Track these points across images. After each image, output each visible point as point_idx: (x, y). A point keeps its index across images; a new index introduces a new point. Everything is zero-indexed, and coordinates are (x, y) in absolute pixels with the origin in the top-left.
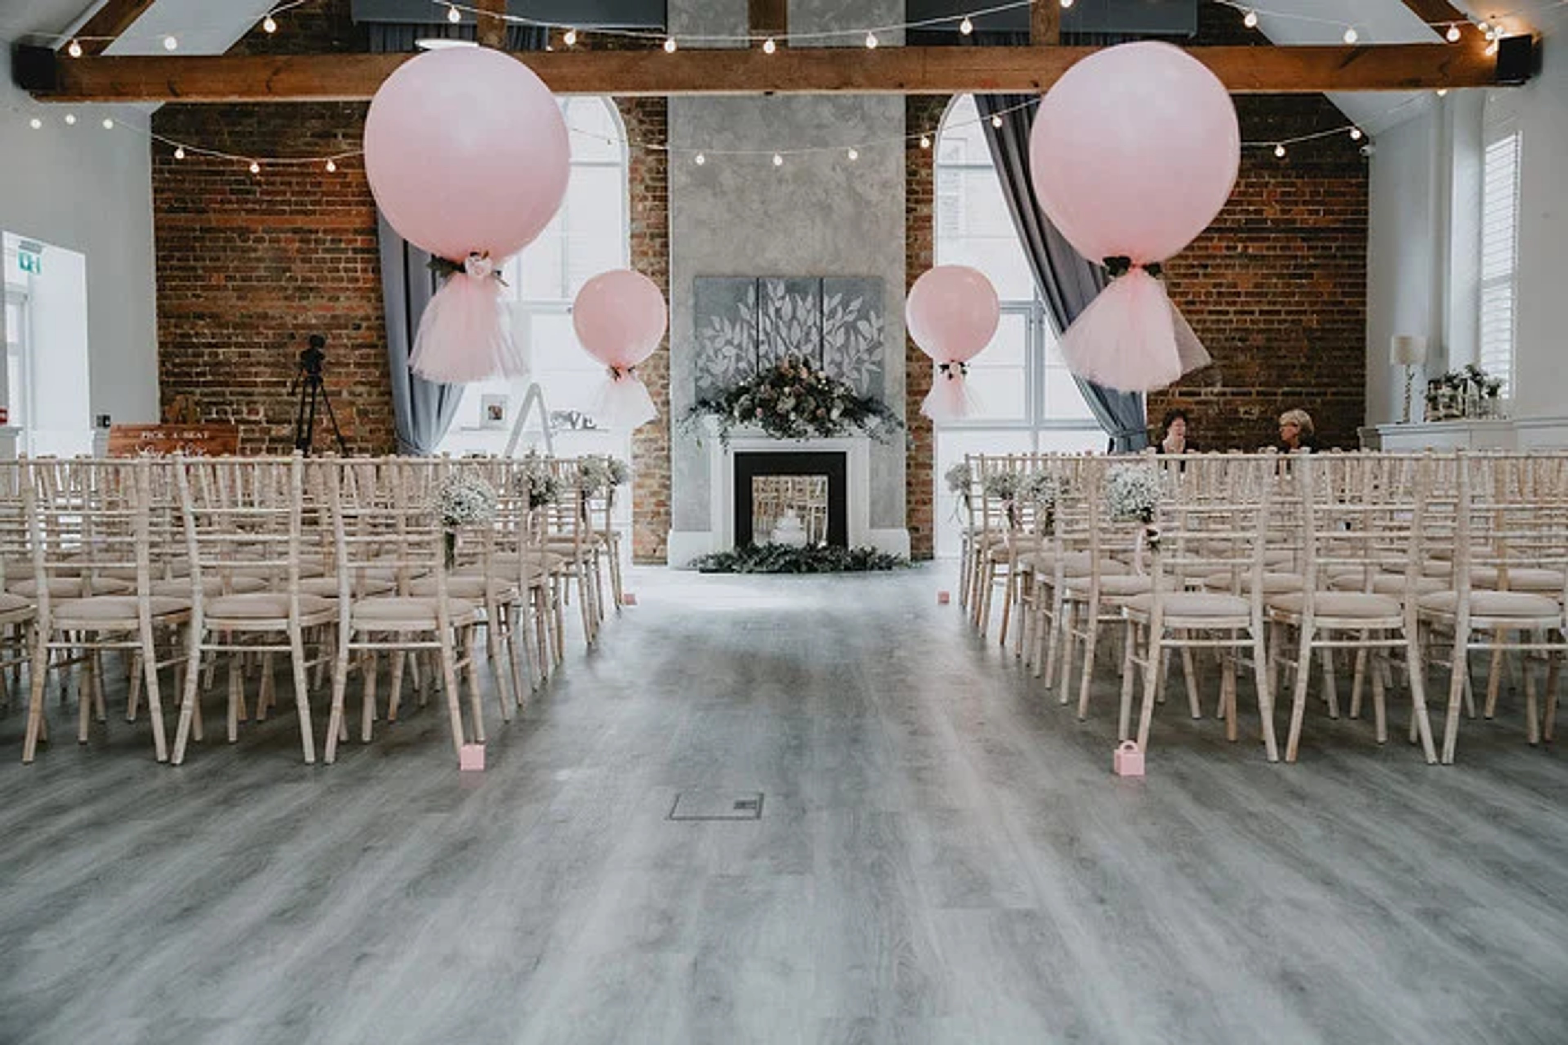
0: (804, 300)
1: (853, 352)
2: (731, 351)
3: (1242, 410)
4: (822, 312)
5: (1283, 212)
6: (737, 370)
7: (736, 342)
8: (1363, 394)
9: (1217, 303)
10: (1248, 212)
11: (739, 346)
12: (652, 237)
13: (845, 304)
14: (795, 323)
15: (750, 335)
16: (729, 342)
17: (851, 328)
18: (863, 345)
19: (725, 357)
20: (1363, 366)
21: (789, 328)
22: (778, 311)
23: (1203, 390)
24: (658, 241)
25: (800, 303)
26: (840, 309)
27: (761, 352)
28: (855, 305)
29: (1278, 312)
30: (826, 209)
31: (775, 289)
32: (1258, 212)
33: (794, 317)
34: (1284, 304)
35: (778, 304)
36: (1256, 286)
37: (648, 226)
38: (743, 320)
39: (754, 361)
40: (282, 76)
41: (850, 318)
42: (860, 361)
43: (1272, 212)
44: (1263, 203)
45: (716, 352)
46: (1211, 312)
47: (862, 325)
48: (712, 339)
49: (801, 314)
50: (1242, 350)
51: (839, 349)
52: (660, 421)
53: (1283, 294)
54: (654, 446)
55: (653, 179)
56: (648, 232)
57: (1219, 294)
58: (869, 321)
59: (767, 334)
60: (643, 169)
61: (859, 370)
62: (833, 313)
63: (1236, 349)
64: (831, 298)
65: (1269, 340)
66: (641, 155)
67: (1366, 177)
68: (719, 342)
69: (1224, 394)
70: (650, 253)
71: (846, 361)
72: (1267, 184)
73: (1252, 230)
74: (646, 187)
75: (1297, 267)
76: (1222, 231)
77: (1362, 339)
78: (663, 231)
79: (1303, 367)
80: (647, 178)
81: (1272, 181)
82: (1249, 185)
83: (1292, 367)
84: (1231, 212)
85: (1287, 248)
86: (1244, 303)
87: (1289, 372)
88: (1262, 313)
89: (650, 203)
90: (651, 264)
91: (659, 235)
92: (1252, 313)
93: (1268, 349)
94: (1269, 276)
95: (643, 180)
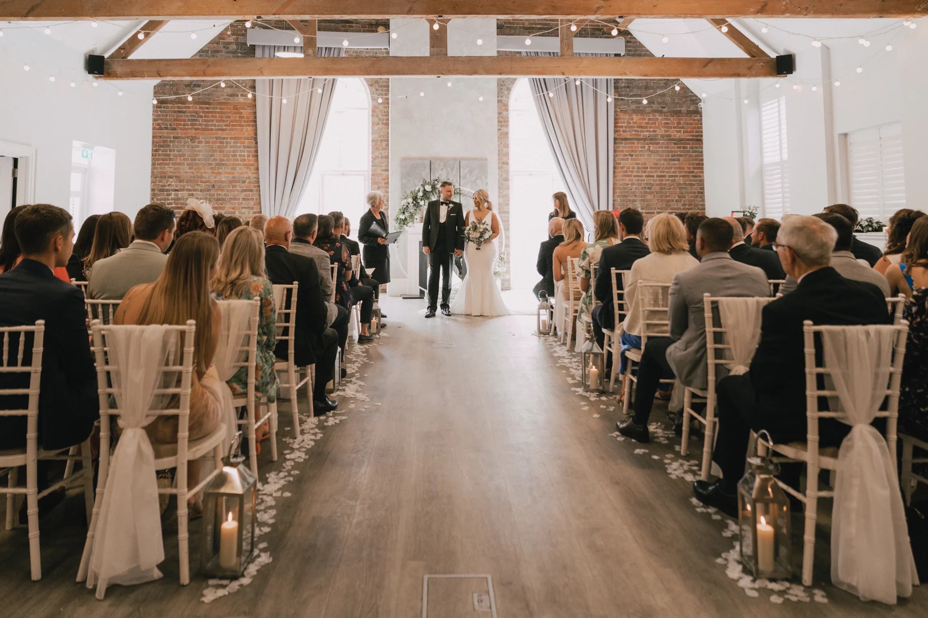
0: (452, 170)
4: (460, 176)
5: (666, 131)
10: (649, 131)
12: (381, 141)
13: (471, 172)
17: (473, 183)
22: (440, 175)
24: (384, 144)
25: (450, 172)
26: (468, 174)
28: (475, 173)
29: (665, 176)
30: (461, 129)
31: (439, 165)
32: (654, 131)
34: (668, 172)
35: (440, 172)
36: (655, 164)
37: (380, 136)
40: (212, 68)
41: (473, 179)
43: (661, 132)
44: (656, 128)
47: (478, 182)
53: (667, 168)
55: (382, 115)
56: (380, 139)
57: (638, 168)
58: (482, 180)
60: (378, 111)
62: (465, 176)
64: (464, 169)
65: (661, 189)
67: (701, 116)
70: (380, 148)
72: (658, 119)
73: (652, 140)
74: (379, 119)
75: (672, 156)
76: (639, 140)
77: (703, 188)
78: (386, 139)
79: (677, 201)
80: (380, 115)
81: (660, 118)
82: (649, 119)
83: (673, 201)
84: (642, 131)
85: (668, 147)
86: (650, 172)
87: (670, 203)
88: (658, 176)
89: (381, 126)
90: (381, 154)
91: (384, 140)
92: (653, 176)
93: (661, 192)
94: (660, 160)
95: (377, 116)
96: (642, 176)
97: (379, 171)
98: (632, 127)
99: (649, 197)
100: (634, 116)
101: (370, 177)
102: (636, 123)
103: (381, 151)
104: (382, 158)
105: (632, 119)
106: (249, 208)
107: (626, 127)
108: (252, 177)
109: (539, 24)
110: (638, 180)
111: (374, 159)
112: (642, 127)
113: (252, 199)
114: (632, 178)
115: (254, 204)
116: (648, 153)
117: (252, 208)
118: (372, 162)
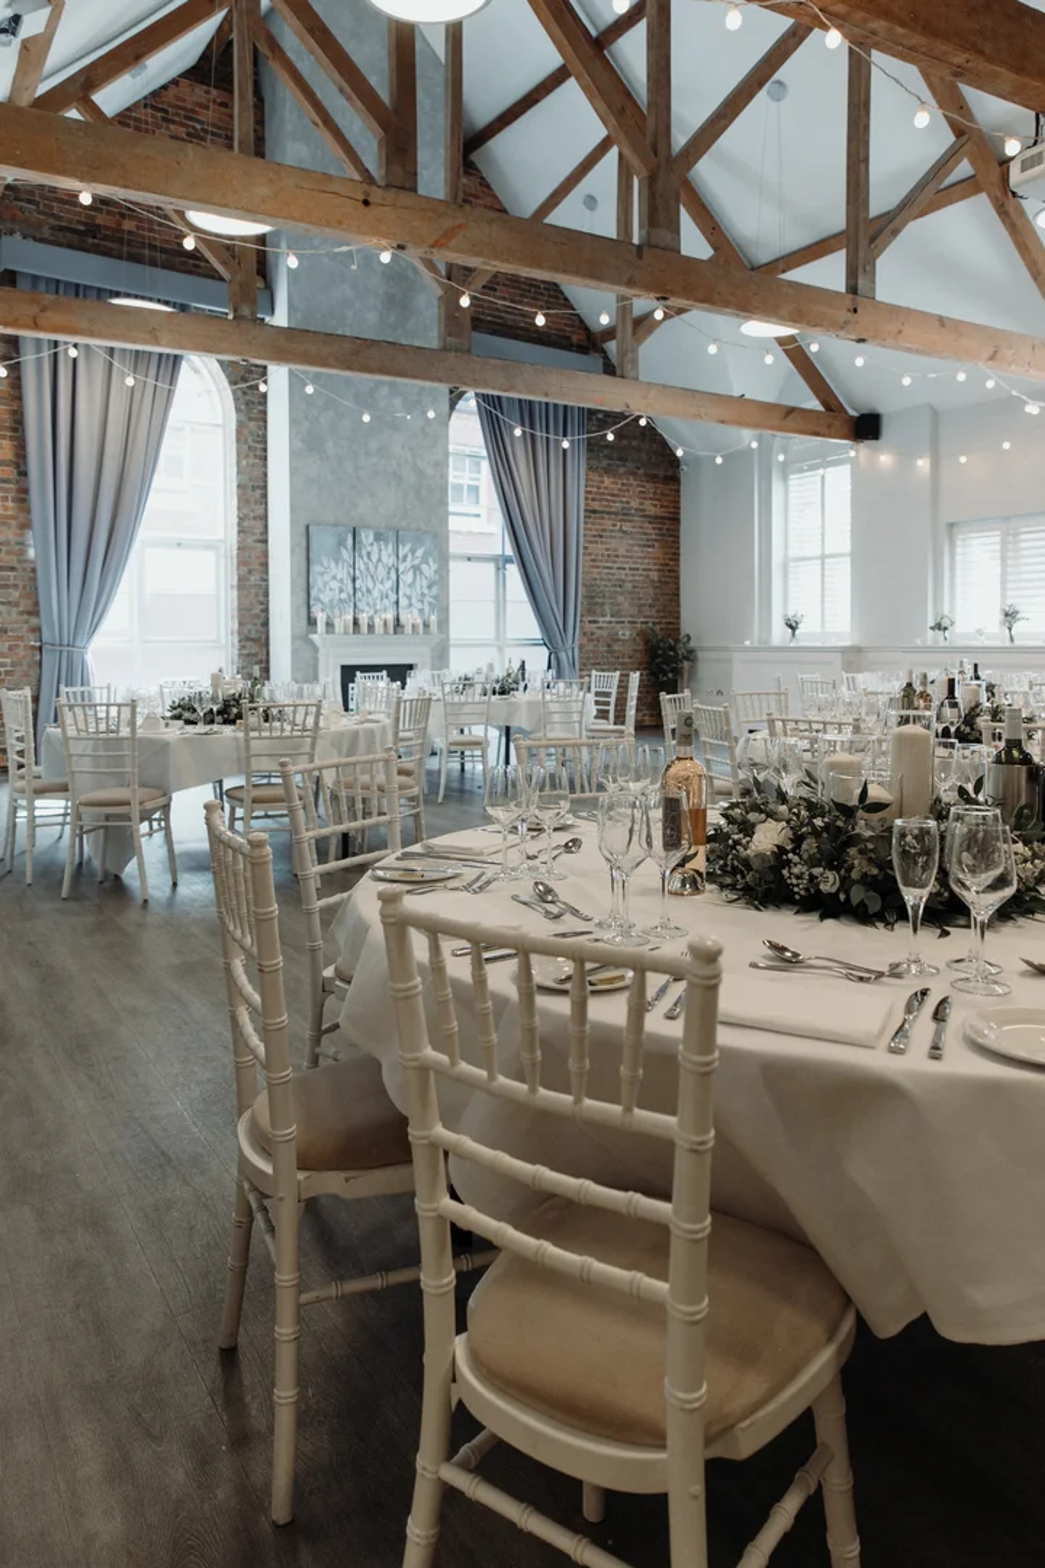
0: (386, 547)
1: (418, 588)
2: (335, 585)
3: (620, 633)
4: (398, 557)
5: (641, 504)
6: (340, 600)
7: (339, 577)
8: (678, 624)
9: (607, 561)
10: (622, 502)
11: (341, 581)
12: (254, 488)
13: (413, 551)
14: (380, 565)
15: (349, 573)
16: (334, 578)
17: (416, 569)
18: (425, 583)
19: (331, 590)
20: (678, 605)
21: (376, 568)
22: (369, 554)
23: (601, 619)
24: (258, 492)
25: (383, 547)
26: (410, 556)
27: (357, 586)
28: (419, 553)
29: (637, 569)
30: (398, 478)
31: (367, 537)
32: (628, 503)
33: (379, 560)
34: (642, 564)
35: (369, 548)
36: (628, 551)
37: (251, 479)
38: (344, 561)
39: (351, 592)
40: (49, 314)
41: (416, 562)
42: (423, 595)
43: (635, 504)
44: (630, 497)
45: (325, 584)
46: (604, 568)
47: (424, 567)
48: (322, 574)
49: (385, 559)
50: (621, 594)
51: (410, 586)
52: (260, 638)
53: (641, 558)
54: (255, 659)
55: (254, 441)
56: (250, 484)
57: (609, 556)
58: (428, 564)
59: (361, 572)
60: (246, 432)
61: (422, 601)
62: (405, 557)
63: (616, 592)
64: (404, 546)
65: (635, 587)
66: (244, 419)
67: (679, 485)
68: (327, 577)
69: (610, 622)
70: (252, 501)
71: (414, 594)
72: (631, 485)
73: (625, 514)
74: (249, 447)
75: (648, 540)
76: (608, 513)
77: (678, 589)
78: (262, 484)
79: (650, 605)
80: (250, 440)
81: (635, 483)
82: (623, 484)
83: (645, 605)
84: (614, 502)
85: (642, 527)
86: (622, 562)
87: (644, 609)
88: (631, 569)
89: (252, 460)
90: (253, 511)
91: (258, 487)
92: (624, 569)
93: (633, 592)
94: (633, 545)
95: (246, 442)
96: (612, 568)
97: (250, 541)
98: (603, 494)
99: (620, 599)
100: (605, 479)
101: (235, 552)
102: (606, 488)
103: (253, 507)
104: (254, 518)
105: (603, 482)
106: (9, 603)
107: (596, 493)
108: (13, 543)
109: (489, 315)
110: (608, 574)
111: (241, 520)
112: (613, 495)
113: (16, 586)
114: (601, 570)
115: (21, 596)
116: (621, 534)
117: (17, 605)
118: (239, 524)
